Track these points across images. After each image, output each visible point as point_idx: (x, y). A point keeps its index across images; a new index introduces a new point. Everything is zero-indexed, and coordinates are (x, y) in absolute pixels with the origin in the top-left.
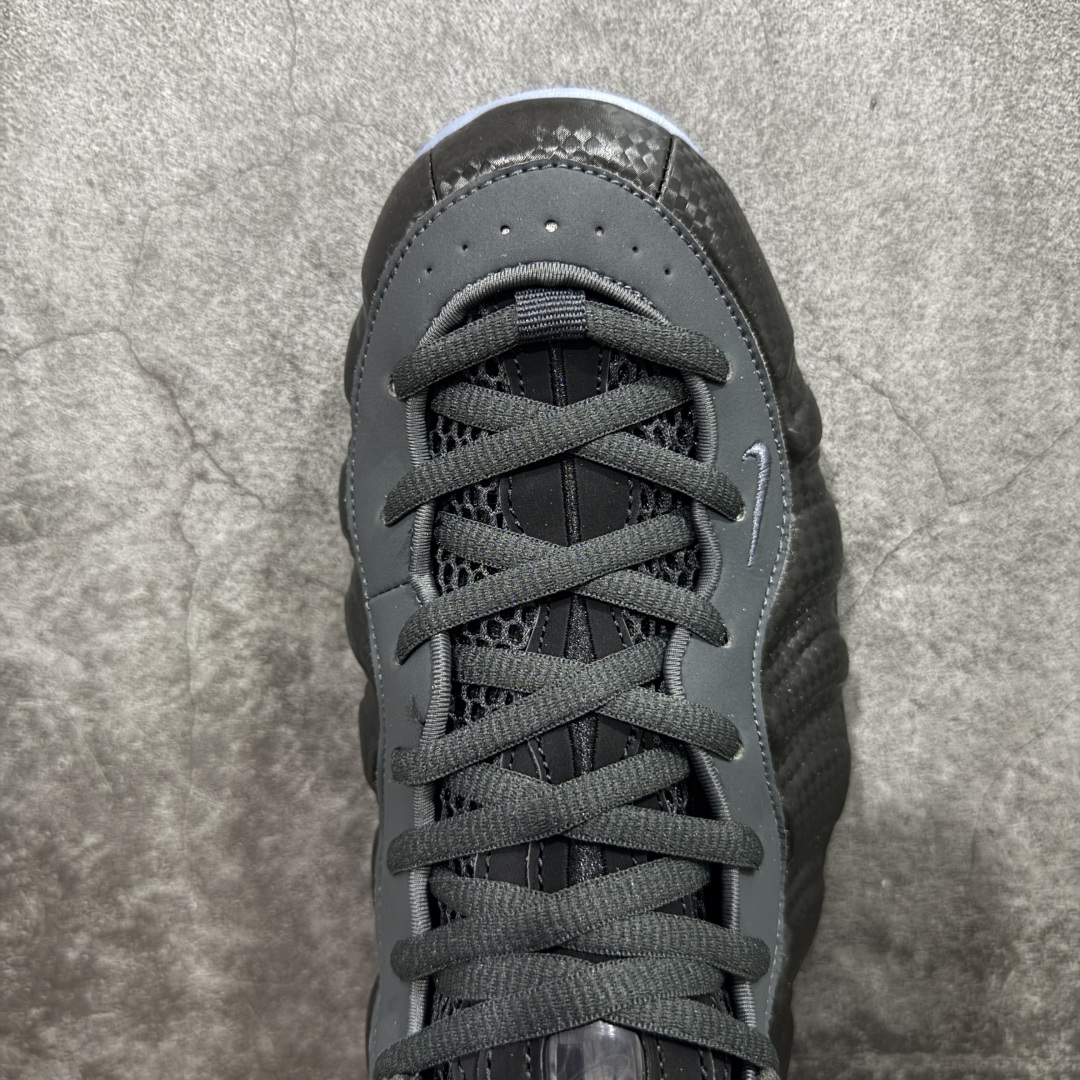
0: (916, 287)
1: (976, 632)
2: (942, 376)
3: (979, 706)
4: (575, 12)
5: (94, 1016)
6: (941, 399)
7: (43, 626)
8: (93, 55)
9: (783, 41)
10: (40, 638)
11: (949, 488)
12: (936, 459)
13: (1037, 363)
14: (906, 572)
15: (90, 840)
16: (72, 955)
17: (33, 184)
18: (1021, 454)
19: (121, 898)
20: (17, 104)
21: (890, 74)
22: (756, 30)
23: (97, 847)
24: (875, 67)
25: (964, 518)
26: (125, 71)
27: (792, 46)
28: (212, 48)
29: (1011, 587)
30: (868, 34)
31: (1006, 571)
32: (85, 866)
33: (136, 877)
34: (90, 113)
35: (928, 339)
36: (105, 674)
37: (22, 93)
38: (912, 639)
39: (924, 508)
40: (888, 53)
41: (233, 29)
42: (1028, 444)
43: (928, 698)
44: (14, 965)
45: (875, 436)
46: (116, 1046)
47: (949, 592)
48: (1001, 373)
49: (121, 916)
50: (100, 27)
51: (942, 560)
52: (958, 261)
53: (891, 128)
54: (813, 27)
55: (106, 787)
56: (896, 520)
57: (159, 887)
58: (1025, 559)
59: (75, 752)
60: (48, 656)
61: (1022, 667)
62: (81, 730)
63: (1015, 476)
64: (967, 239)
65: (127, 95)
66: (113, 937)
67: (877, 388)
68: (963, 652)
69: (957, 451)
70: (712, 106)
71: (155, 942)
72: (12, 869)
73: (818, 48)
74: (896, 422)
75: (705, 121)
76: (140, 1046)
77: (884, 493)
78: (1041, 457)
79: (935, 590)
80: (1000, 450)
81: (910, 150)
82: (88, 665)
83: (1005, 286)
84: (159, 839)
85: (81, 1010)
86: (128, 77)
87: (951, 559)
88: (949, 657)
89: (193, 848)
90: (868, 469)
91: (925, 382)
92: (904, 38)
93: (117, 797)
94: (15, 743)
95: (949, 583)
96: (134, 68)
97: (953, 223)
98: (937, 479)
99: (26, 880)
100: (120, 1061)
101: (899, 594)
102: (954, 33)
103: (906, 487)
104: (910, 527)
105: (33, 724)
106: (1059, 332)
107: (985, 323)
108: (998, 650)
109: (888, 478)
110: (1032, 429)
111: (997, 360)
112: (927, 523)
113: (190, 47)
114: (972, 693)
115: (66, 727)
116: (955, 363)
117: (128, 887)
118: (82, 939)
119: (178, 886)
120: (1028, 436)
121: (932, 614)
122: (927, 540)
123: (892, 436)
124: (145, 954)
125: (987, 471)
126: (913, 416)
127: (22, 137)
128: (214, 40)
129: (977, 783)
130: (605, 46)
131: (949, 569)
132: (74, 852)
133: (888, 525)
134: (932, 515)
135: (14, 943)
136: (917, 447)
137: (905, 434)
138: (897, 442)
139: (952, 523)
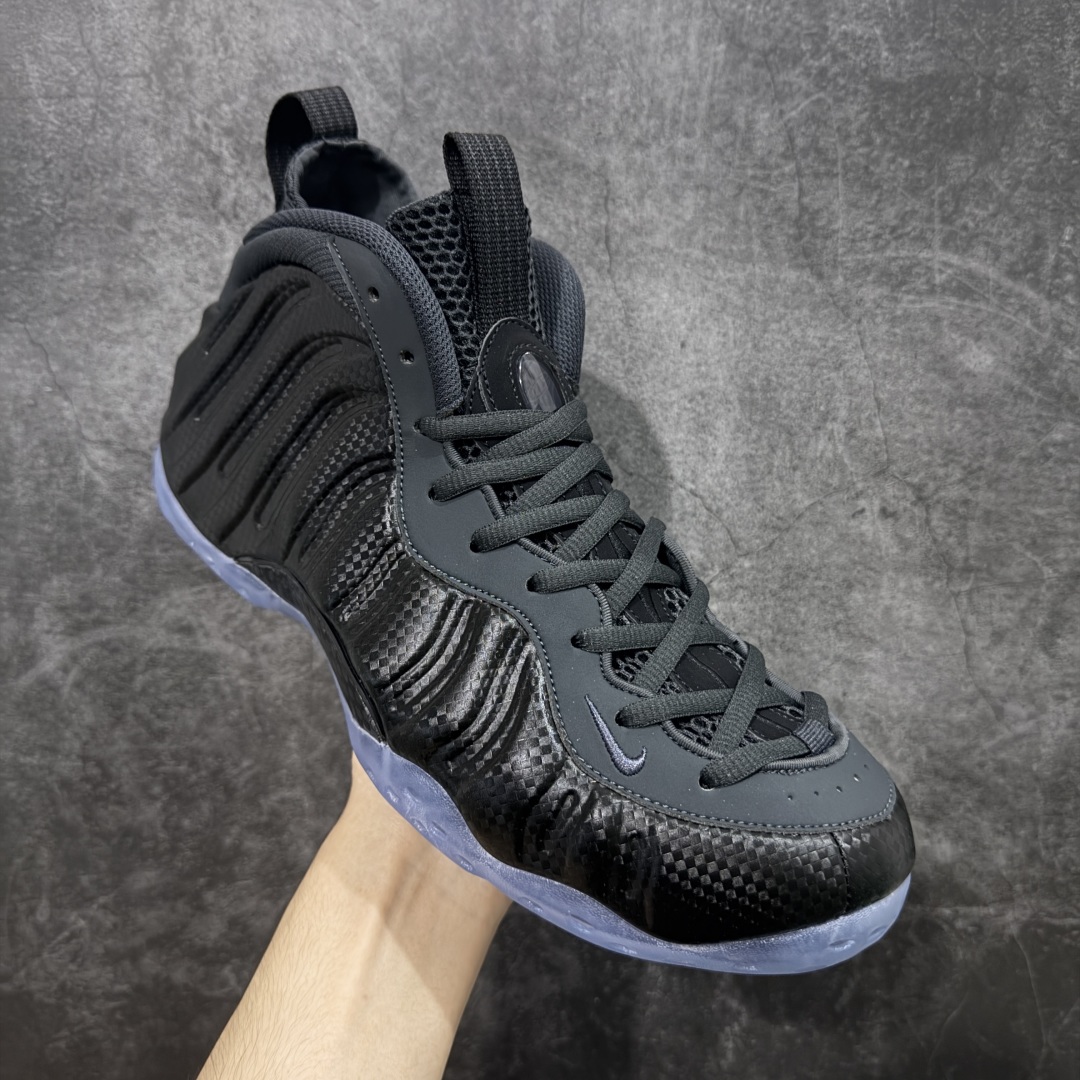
0: (710, 439)
1: (760, 630)
2: (728, 486)
5: (240, 883)
6: (729, 499)
7: (228, 631)
9: (635, 315)
10: (226, 638)
11: (737, 547)
12: (729, 532)
13: (780, 479)
15: (246, 763)
16: (228, 841)
18: (776, 528)
19: (262, 801)
21: (690, 330)
22: (620, 310)
23: (249, 768)
24: (683, 327)
25: (747, 564)
27: (639, 317)
29: (778, 603)
30: (678, 311)
31: (774, 594)
32: (242, 780)
33: (271, 787)
35: (719, 466)
36: (263, 659)
39: (724, 559)
40: (689, 320)
42: (780, 523)
44: (192, 849)
45: (694, 519)
46: (251, 904)
47: (742, 606)
48: (761, 484)
49: (261, 814)
51: (736, 588)
52: (733, 426)
53: (692, 358)
54: (650, 308)
55: (258, 729)
56: (709, 565)
57: (287, 794)
58: (784, 587)
59: (241, 707)
60: (230, 649)
61: (788, 651)
62: (245, 694)
63: (774, 541)
64: (736, 413)
66: (254, 828)
67: (693, 493)
69: (740, 527)
70: (599, 348)
71: (280, 831)
72: (196, 784)
73: (652, 318)
74: (705, 511)
75: (595, 355)
76: (267, 904)
77: (702, 550)
78: (787, 530)
80: (764, 526)
81: (703, 369)
82: (253, 654)
83: (759, 438)
84: (289, 761)
85: (231, 879)
87: (742, 587)
89: (309, 767)
90: (692, 537)
91: (719, 489)
92: (697, 312)
93: (264, 735)
94: (204, 703)
95: (742, 601)
97: (729, 406)
98: (730, 542)
99: (203, 791)
100: (253, 915)
102: (723, 309)
103: (713, 547)
104: (717, 570)
105: (217, 690)
106: (791, 461)
107: (749, 458)
108: (774, 640)
109: (703, 542)
110: (781, 514)
111: (758, 477)
112: (726, 568)
115: (237, 692)
116: (735, 479)
117: (265, 793)
118: (235, 830)
119: (298, 792)
120: (779, 518)
122: (727, 577)
123: (704, 519)
124: (274, 839)
125: (757, 537)
126: (714, 508)
131: (741, 593)
132: (235, 772)
133: (705, 569)
134: (729, 562)
135: (192, 834)
136: (718, 525)
137: (710, 517)
138: (707, 522)
139: (740, 567)
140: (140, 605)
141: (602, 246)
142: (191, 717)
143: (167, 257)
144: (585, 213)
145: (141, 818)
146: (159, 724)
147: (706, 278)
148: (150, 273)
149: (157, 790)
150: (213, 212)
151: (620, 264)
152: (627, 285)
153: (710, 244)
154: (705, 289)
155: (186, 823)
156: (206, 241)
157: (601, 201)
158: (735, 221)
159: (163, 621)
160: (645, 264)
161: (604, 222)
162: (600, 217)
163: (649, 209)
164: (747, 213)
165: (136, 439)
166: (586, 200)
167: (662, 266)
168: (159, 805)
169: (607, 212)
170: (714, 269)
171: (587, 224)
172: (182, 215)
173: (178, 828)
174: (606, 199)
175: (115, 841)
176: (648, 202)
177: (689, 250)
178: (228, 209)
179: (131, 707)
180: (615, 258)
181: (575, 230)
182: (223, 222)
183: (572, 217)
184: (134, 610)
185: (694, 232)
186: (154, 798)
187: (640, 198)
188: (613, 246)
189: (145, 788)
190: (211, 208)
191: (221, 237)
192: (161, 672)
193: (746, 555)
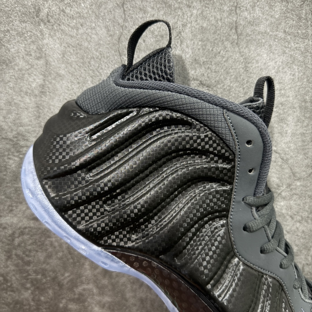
0: (285, 126)
1: (302, 213)
2: (292, 148)
3: (303, 232)
4: (195, 60)
6: (292, 154)
8: (70, 73)
9: (249, 65)
11: (294, 176)
14: (284, 198)
15: (67, 275)
16: (61, 305)
17: (53, 106)
19: (75, 289)
20: (50, 86)
21: (277, 73)
22: (242, 63)
23: (69, 276)
24: (273, 71)
25: (298, 184)
26: (78, 77)
27: (252, 67)
28: (101, 71)
30: (271, 63)
31: (310, 197)
32: (65, 282)
33: (79, 284)
34: (69, 88)
35: (288, 139)
37: (51, 83)
38: (286, 215)
39: (288, 182)
40: (276, 68)
41: (107, 66)
43: (290, 230)
44: (46, 309)
45: (275, 164)
47: (295, 202)
48: (307, 147)
49: (75, 294)
50: (71, 66)
51: (293, 194)
52: (296, 119)
54: (257, 62)
55: (71, 261)
56: (281, 185)
57: (86, 287)
59: (63, 252)
62: (65, 246)
64: (298, 113)
65: (79, 83)
66: (73, 300)
67: (275, 152)
68: (299, 218)
69: (296, 167)
70: (231, 82)
71: (84, 301)
72: (45, 283)
73: (258, 67)
74: (281, 160)
75: (229, 86)
77: (278, 178)
79: (292, 202)
80: (307, 166)
81: (283, 92)
83: (308, 125)
84: (86, 274)
86: (79, 79)
87: (295, 194)
88: (295, 219)
89: (95, 276)
90: (273, 172)
91: (288, 149)
92: (280, 64)
93: (74, 263)
94: (46, 250)
95: (295, 200)
96: (80, 76)
97: (294, 110)
98: (291, 174)
99: (49, 286)
101: (282, 204)
102: (293, 62)
103: (283, 176)
104: (285, 187)
105: (52, 244)
107: (303, 134)
108: (308, 217)
109: (279, 174)
111: (306, 143)
112: (289, 185)
113: (95, 71)
114: (301, 228)
115: (61, 245)
116: (295, 145)
117: (77, 287)
118: (64, 301)
119: (91, 286)
121: (291, 208)
122: (289, 190)
123: (280, 163)
124: (81, 304)
125: (304, 171)
126: (285, 158)
127: (51, 94)
128: (102, 69)
129: (303, 251)
130: (203, 68)
131: (295, 197)
132: (62, 278)
133: (279, 186)
134: (290, 183)
135: (46, 303)
136: (286, 166)
137: (283, 163)
138: (281, 165)
139: (295, 185)
140: (14, 208)
141: (234, 31)
142: (41, 256)
143: (15, 43)
144: (225, 15)
145: (22, 297)
146: (27, 259)
147: (285, 47)
148: (7, 51)
149: (28, 285)
150: (37, 19)
151: (243, 40)
152: (246, 51)
153: (287, 30)
154: (284, 52)
155: (42, 298)
156: (34, 34)
157: (233, 8)
158: (300, 18)
159: (25, 215)
160: (255, 40)
161: (234, 19)
162: (233, 17)
163: (258, 12)
164: (306, 14)
165: (6, 133)
166: (226, 8)
167: (264, 41)
168: (30, 291)
169: (237, 14)
170: (289, 43)
171: (226, 20)
172: (21, 22)
173: (39, 300)
174: (236, 7)
175: (12, 306)
176: (257, 9)
177: (277, 33)
178: (44, 17)
179: (14, 252)
180: (240, 37)
181: (220, 23)
182: (42, 25)
183: (219, 17)
184: (11, 210)
185: (280, 24)
186: (28, 289)
187: (253, 7)
188: (239, 31)
189: (23, 285)
190: (36, 17)
191: (41, 31)
192: (26, 237)
193: (299, 179)
